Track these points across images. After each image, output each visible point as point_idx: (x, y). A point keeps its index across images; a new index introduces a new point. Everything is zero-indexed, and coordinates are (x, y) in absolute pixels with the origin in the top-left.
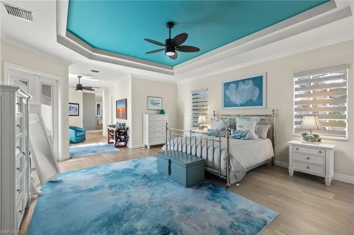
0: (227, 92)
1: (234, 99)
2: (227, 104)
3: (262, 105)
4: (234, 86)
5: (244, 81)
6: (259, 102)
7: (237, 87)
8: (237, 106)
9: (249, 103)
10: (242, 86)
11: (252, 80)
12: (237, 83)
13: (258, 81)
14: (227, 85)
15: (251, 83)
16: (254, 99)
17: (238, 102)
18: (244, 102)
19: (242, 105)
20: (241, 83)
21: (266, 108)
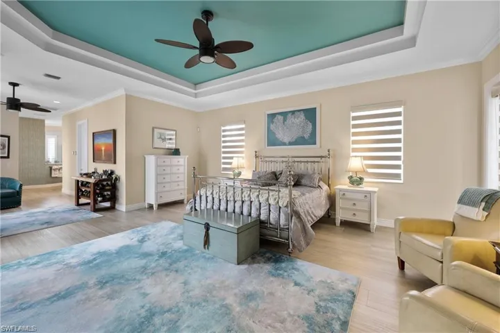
0: (272, 127)
1: (281, 135)
2: (272, 141)
3: (315, 144)
4: (281, 118)
5: (293, 112)
6: (312, 140)
7: (285, 120)
8: (284, 144)
9: (300, 141)
10: (291, 119)
11: (304, 113)
12: (284, 114)
13: (310, 114)
14: (272, 117)
15: (302, 116)
16: (306, 136)
17: (286, 140)
18: (294, 140)
19: (291, 144)
20: (290, 115)
21: (321, 147)
